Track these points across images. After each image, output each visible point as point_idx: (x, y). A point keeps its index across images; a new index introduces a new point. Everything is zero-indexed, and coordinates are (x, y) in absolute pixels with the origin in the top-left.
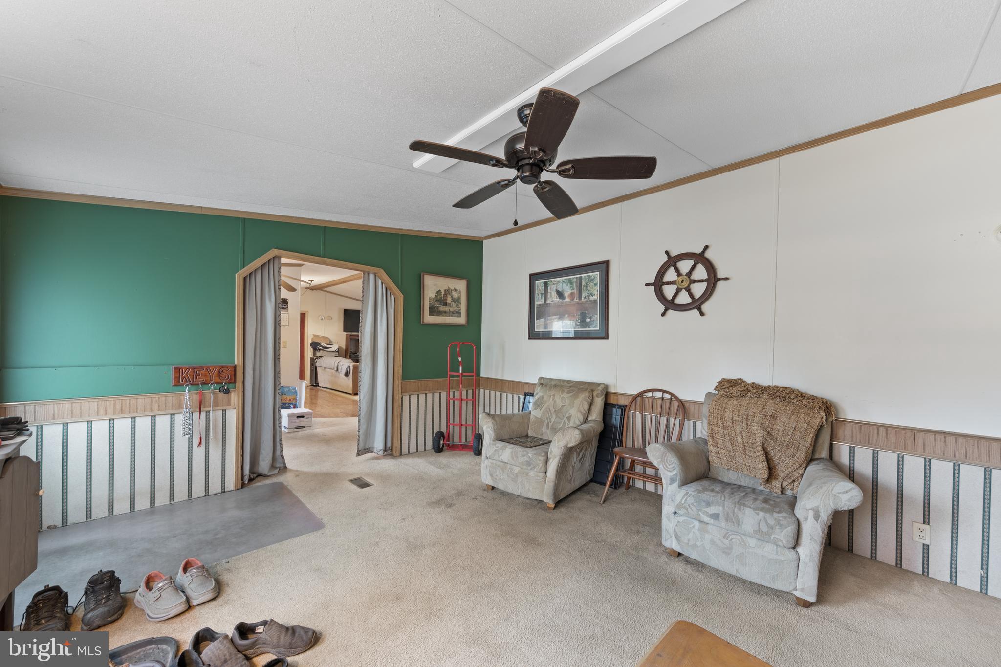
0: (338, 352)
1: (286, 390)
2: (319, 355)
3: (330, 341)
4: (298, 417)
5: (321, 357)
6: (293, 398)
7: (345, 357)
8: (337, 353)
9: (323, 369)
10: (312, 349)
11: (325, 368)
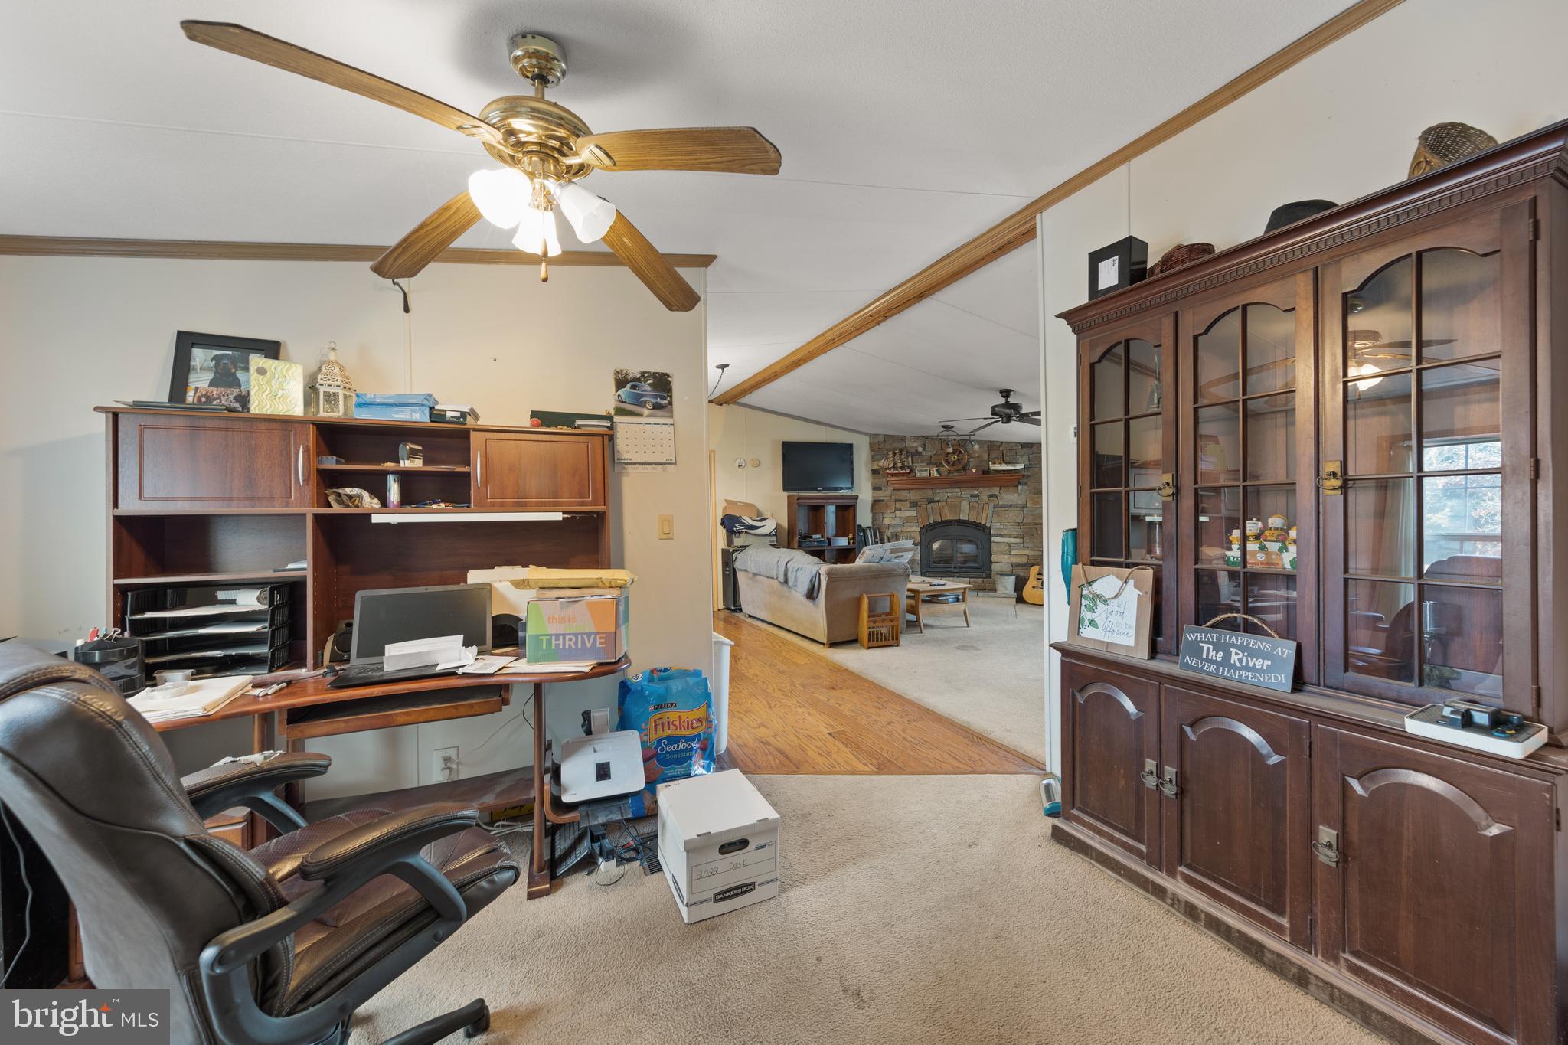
0: (776, 535)
1: (676, 686)
2: (739, 545)
3: (759, 513)
4: (726, 848)
5: (744, 547)
6: (697, 717)
7: (789, 546)
8: (774, 539)
9: (751, 575)
10: (725, 531)
11: (755, 574)
